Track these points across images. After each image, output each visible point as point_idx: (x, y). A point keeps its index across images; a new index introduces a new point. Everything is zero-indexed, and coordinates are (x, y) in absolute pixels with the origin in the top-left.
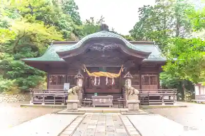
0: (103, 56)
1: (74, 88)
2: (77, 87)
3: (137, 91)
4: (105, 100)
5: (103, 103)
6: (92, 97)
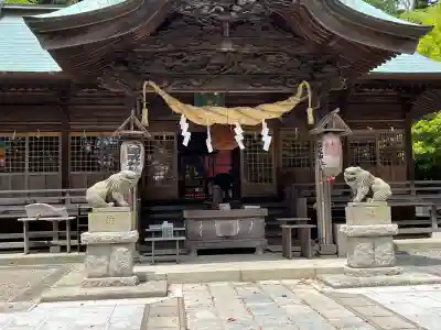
0: (227, 47)
3: (382, 186)
4: (236, 227)
5: (227, 237)
6: (186, 214)
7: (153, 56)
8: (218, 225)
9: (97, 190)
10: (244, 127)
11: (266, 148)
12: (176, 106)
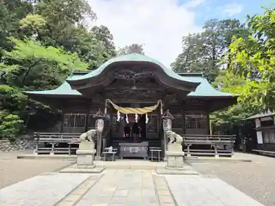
0: (134, 88)
1: (90, 132)
2: (94, 130)
3: (180, 138)
4: (137, 149)
5: (134, 153)
6: (120, 144)
7: (108, 91)
8: (131, 148)
9: (84, 135)
10: (139, 115)
11: (146, 122)
12: (116, 107)
